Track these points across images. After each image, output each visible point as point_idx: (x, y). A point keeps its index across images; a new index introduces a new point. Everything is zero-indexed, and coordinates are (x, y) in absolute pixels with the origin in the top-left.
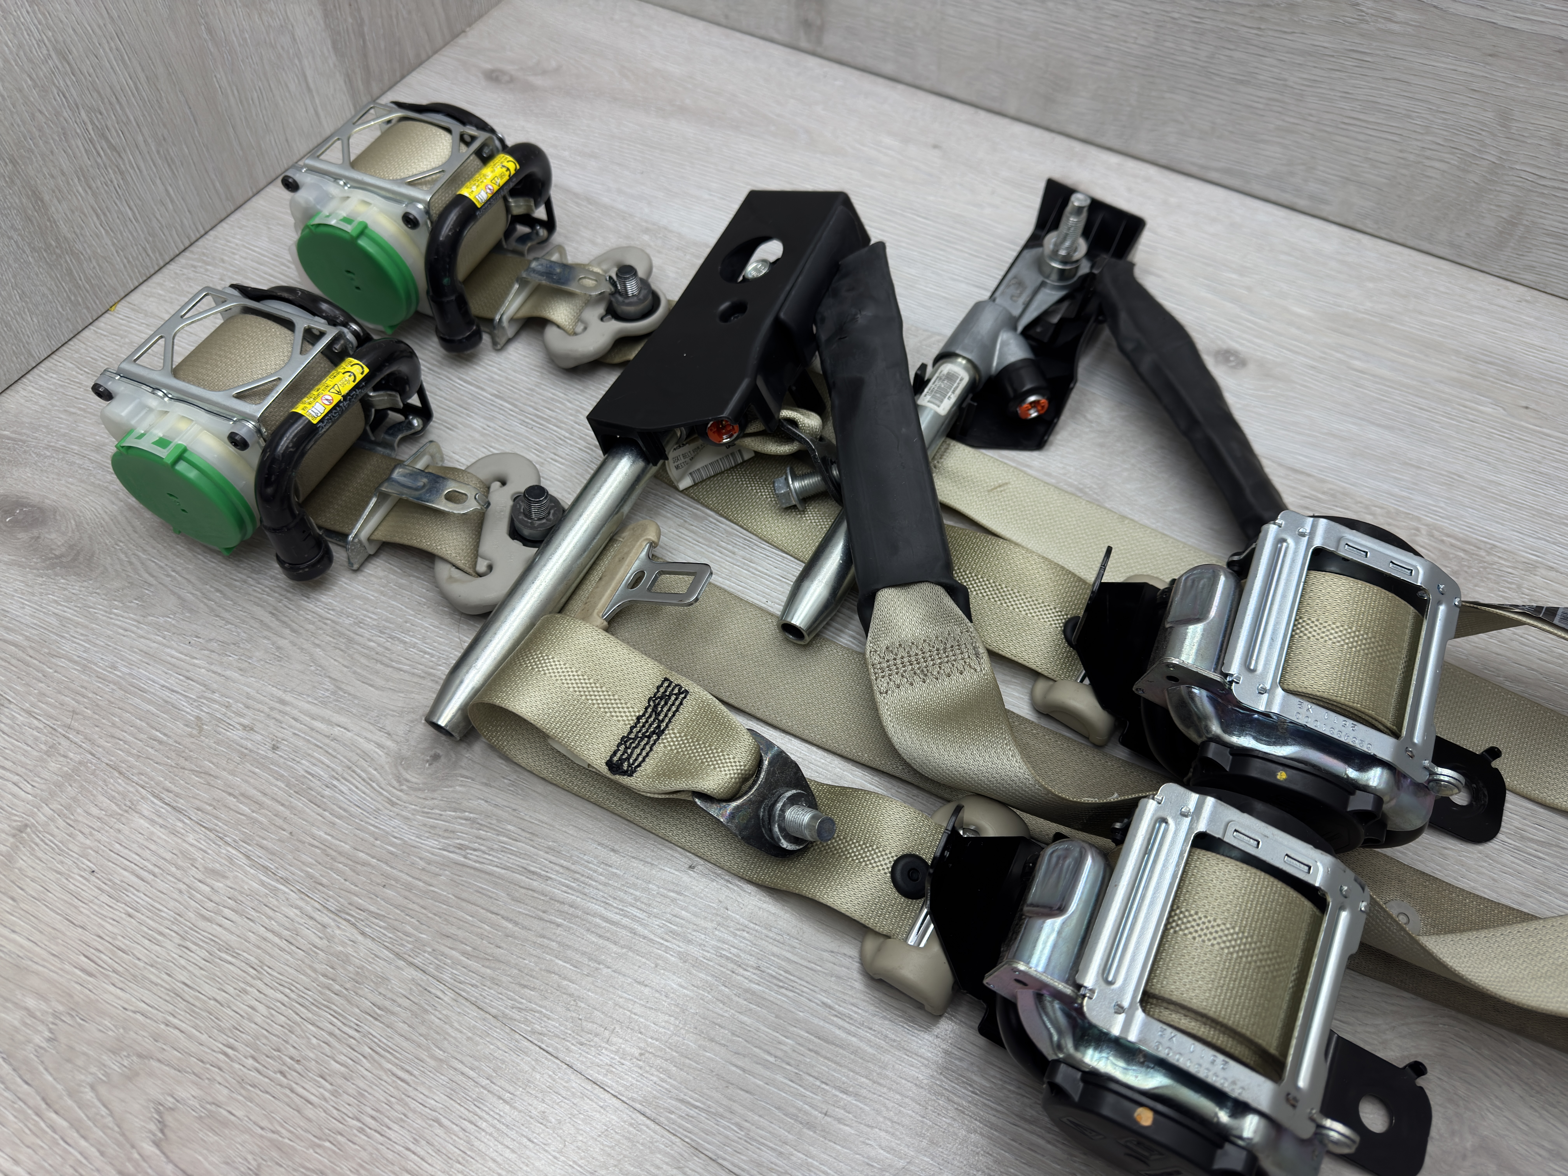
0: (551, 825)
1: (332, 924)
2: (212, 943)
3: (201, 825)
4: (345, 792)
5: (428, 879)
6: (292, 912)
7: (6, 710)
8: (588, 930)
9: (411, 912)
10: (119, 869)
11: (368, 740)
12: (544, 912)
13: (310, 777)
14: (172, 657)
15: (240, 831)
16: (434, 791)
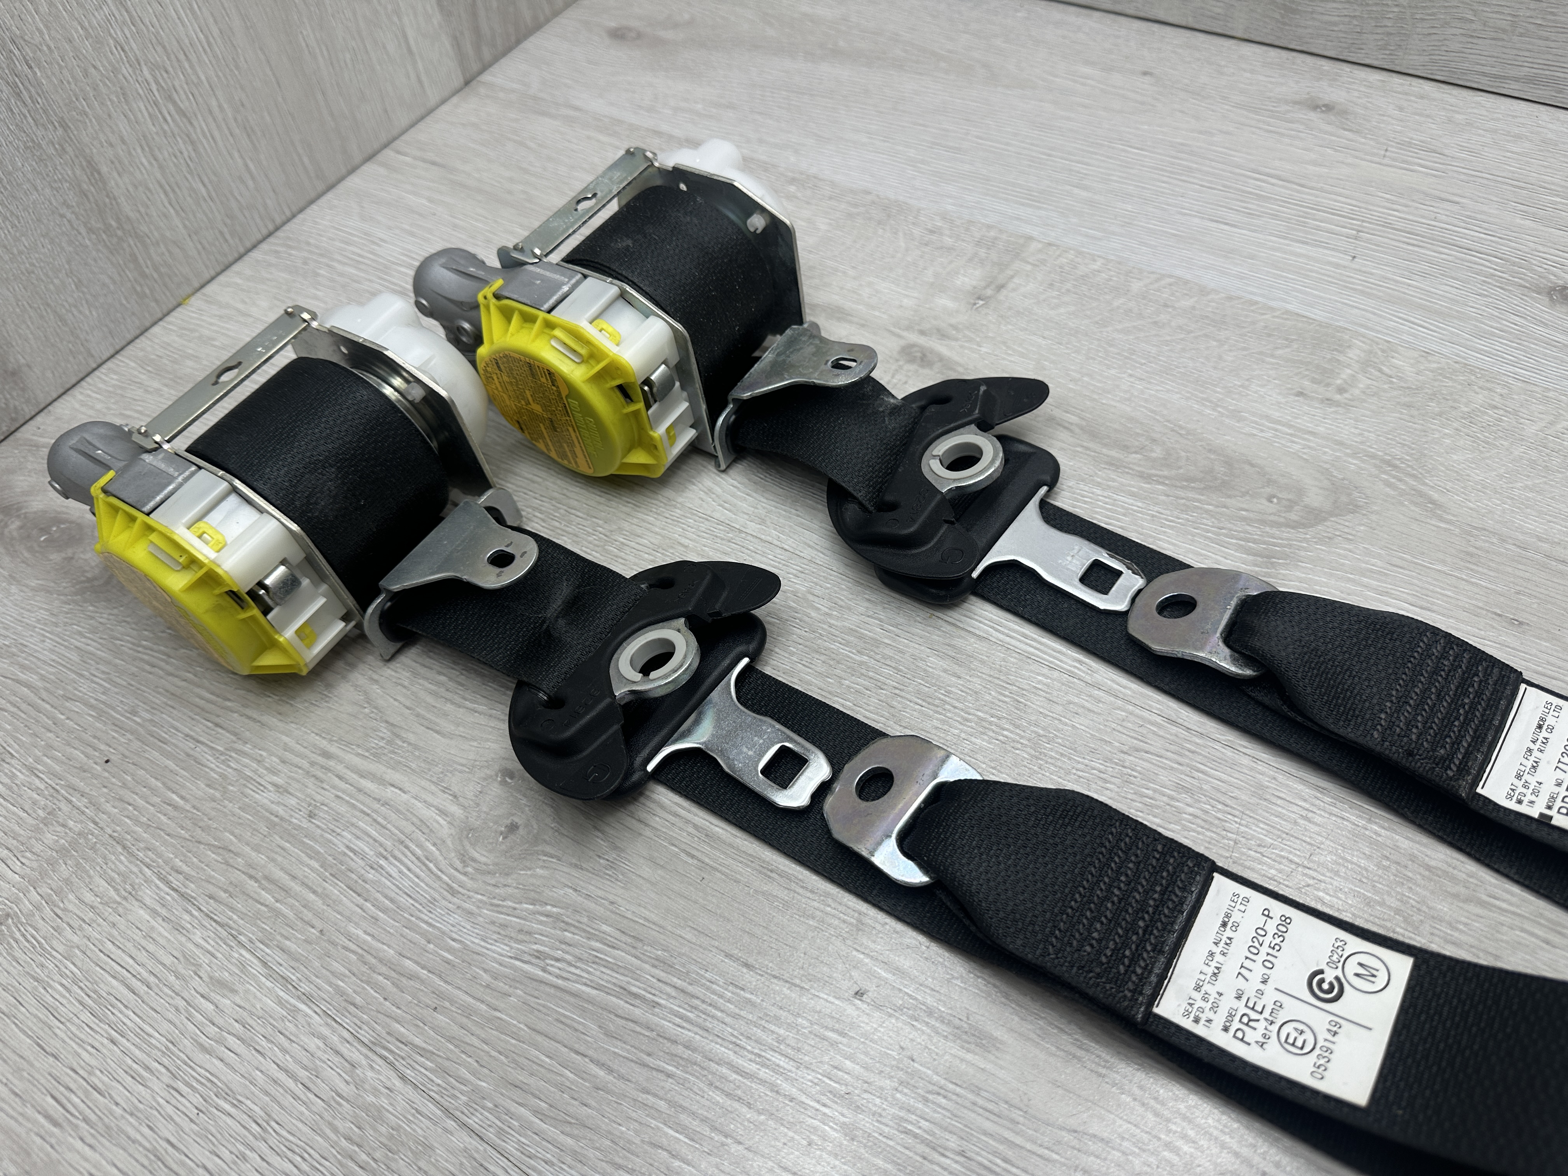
0: (660, 927)
1: (364, 1062)
2: (209, 1085)
3: (211, 918)
4: (394, 875)
5: (493, 1001)
6: (313, 1044)
7: (6, 765)
8: (711, 1084)
9: (468, 1048)
10: (106, 975)
11: (429, 805)
12: (649, 1055)
13: (351, 854)
14: (202, 698)
15: (258, 927)
16: (507, 875)
